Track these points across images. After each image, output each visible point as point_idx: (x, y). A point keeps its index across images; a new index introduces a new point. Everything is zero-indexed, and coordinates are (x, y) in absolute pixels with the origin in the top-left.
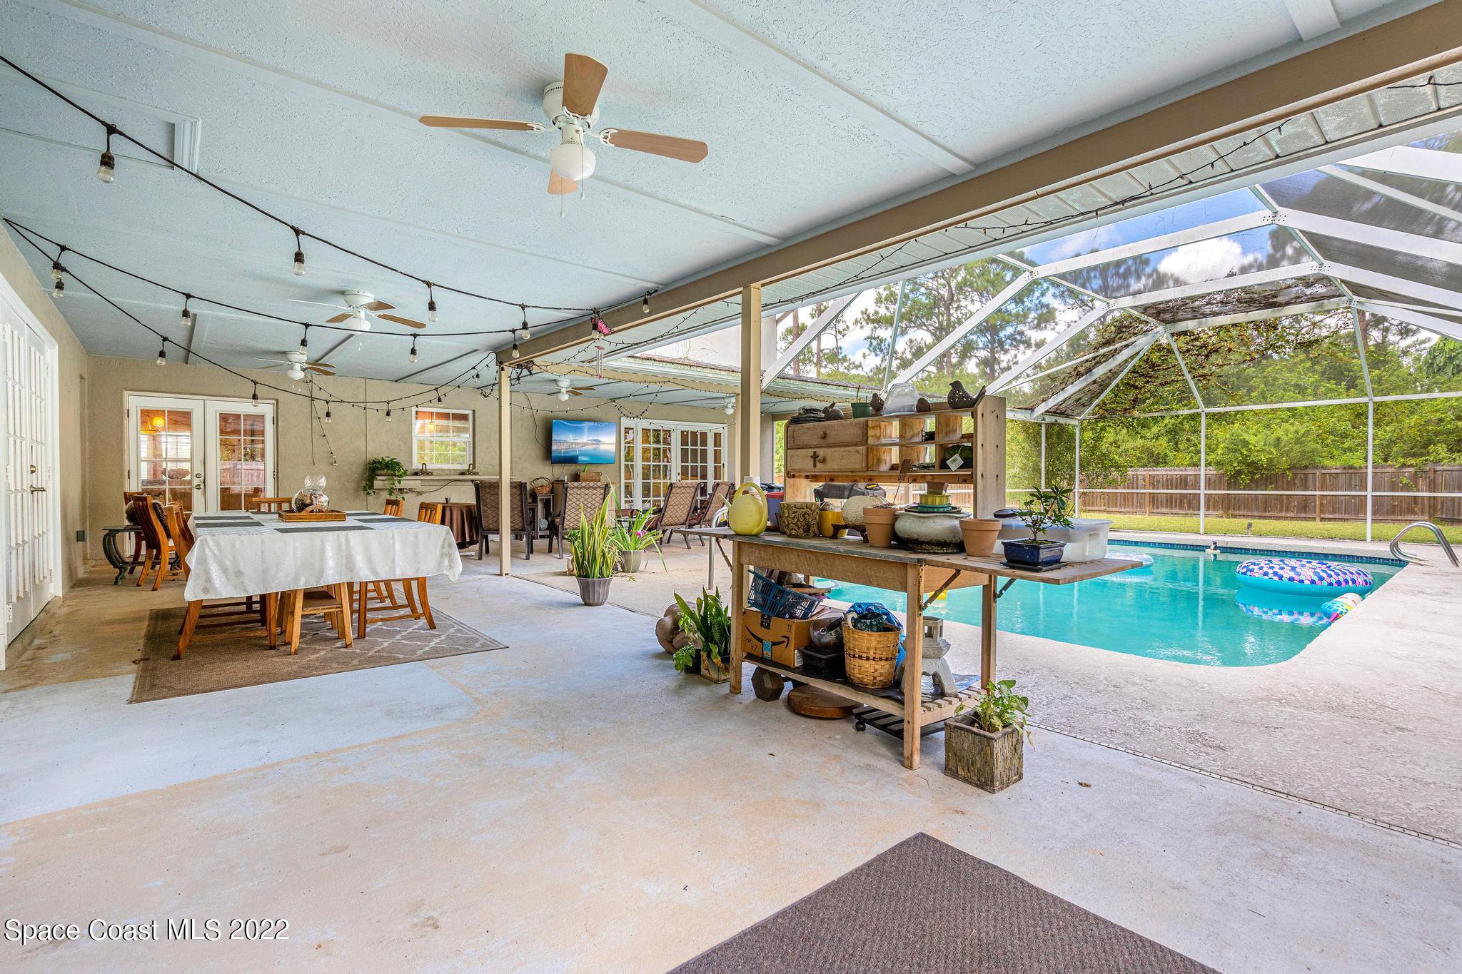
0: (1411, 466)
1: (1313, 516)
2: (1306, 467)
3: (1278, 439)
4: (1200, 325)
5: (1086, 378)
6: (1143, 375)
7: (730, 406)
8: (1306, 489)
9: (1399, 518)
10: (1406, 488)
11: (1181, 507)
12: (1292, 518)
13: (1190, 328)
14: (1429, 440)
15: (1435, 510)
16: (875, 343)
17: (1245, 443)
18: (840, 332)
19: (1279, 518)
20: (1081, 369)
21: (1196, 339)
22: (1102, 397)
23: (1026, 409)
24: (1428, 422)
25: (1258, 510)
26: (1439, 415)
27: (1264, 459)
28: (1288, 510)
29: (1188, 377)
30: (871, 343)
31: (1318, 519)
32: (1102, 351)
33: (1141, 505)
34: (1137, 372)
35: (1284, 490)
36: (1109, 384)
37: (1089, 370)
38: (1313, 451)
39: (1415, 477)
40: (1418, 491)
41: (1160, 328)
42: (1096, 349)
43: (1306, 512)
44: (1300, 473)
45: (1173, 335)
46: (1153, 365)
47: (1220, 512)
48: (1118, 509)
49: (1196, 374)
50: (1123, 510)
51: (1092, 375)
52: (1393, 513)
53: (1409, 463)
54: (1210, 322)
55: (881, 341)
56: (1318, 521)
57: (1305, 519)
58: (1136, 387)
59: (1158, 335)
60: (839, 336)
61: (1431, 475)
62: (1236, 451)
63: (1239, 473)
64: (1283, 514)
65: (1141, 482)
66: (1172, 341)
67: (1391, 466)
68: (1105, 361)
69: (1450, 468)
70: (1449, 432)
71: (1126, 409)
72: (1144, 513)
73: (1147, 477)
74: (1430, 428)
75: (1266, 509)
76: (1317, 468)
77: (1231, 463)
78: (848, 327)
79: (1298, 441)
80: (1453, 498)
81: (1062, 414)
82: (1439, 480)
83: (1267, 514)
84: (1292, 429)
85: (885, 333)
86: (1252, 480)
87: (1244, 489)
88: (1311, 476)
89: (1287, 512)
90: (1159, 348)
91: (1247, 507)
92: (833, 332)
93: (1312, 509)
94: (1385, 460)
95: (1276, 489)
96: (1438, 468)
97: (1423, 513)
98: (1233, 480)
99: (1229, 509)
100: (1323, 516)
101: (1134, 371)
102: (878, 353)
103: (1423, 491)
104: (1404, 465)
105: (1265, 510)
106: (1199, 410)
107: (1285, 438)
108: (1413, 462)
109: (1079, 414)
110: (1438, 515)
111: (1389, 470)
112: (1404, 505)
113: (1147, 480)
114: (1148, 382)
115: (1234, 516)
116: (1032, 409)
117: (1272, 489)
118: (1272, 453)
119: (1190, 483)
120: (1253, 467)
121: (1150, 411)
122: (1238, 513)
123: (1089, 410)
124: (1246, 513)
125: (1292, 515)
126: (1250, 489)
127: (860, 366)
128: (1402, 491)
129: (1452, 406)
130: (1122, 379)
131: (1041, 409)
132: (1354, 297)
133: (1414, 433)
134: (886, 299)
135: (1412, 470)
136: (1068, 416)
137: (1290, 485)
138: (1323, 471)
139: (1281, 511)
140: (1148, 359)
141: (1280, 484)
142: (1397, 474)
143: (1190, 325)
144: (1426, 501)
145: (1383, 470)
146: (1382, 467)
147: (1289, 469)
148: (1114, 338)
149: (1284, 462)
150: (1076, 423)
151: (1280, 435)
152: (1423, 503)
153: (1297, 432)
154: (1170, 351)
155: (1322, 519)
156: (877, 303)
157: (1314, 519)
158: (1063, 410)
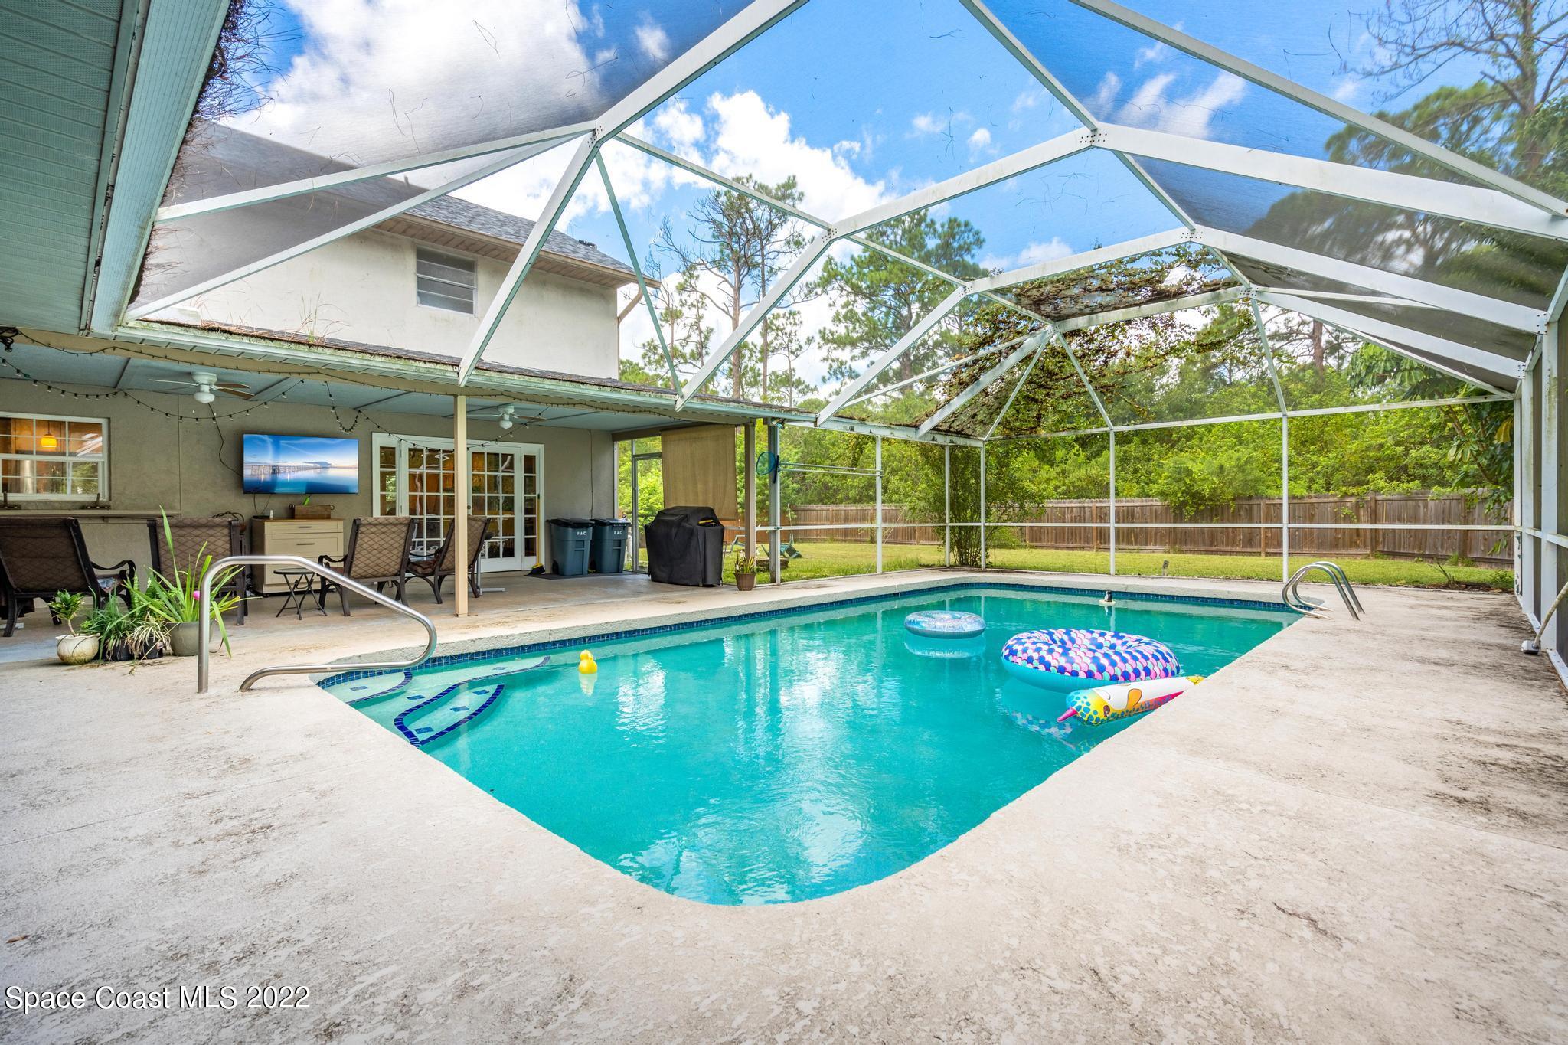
0: (1353, 495)
1: (1259, 550)
2: (1251, 497)
3: (1221, 467)
4: (1090, 323)
5: (972, 389)
6: (1041, 386)
7: (507, 417)
8: (1251, 521)
9: (1343, 551)
10: (1347, 519)
11: (1129, 542)
12: (1238, 553)
13: (1080, 326)
14: (1370, 467)
15: (1377, 543)
16: (835, 365)
17: (1189, 472)
18: (793, 353)
19: (1225, 553)
20: (964, 376)
21: (1091, 341)
22: (1003, 412)
23: (908, 426)
24: (1369, 448)
25: (1204, 544)
26: (1380, 441)
27: (1207, 489)
28: (1234, 544)
29: (1090, 388)
30: (831, 366)
31: (1263, 554)
32: (982, 352)
33: (1088, 541)
34: (1035, 383)
35: (1229, 522)
36: (1006, 398)
37: (974, 379)
38: (1257, 480)
39: (1357, 507)
40: (1359, 521)
41: (1049, 327)
42: (974, 350)
43: (1251, 546)
44: (1245, 503)
45: (1065, 335)
46: (1050, 374)
47: (1167, 547)
48: (1065, 545)
49: (1098, 385)
50: (1071, 545)
51: (978, 385)
52: (1336, 546)
53: (1350, 492)
54: (1101, 319)
55: (842, 363)
56: (1263, 557)
57: (1251, 554)
58: (1036, 401)
59: (1048, 335)
60: (792, 357)
61: (1373, 504)
62: (1180, 480)
63: (1184, 504)
64: (1229, 549)
65: (1088, 514)
66: (1064, 343)
67: (1334, 496)
68: (992, 367)
69: (1389, 497)
70: (1391, 458)
71: (1031, 428)
72: (1091, 549)
73: (1094, 509)
74: (1371, 454)
75: (1211, 543)
76: (1261, 498)
77: (1175, 493)
78: (801, 347)
79: (1241, 469)
80: (1394, 530)
81: (959, 433)
82: (1380, 510)
83: (1213, 549)
84: (1236, 455)
85: (844, 354)
86: (1197, 512)
87: (1190, 521)
88: (1255, 507)
89: (1232, 546)
90: (1053, 352)
91: (1193, 542)
92: (786, 352)
93: (1257, 542)
94: (1328, 490)
95: (1222, 521)
96: (1379, 497)
97: (1365, 547)
98: (1178, 512)
99: (1175, 543)
100: (1268, 550)
101: (1030, 382)
102: (839, 376)
103: (1365, 522)
104: (1346, 495)
105: (1211, 545)
106: (1108, 429)
107: (1227, 466)
108: (1354, 491)
109: (984, 434)
110: (1380, 548)
111: (1331, 500)
112: (1347, 537)
113: (1094, 512)
114: (1048, 395)
115: (1181, 551)
116: (916, 427)
117: (1217, 522)
118: (1213, 482)
119: (1137, 515)
120: (1198, 497)
121: (1057, 431)
122: (1184, 547)
123: (992, 429)
124: (1191, 548)
125: (1238, 549)
126: (1196, 522)
127: (815, 389)
128: (1345, 522)
129: (1390, 430)
130: (1020, 391)
131: (927, 426)
132: (1252, 285)
133: (1355, 459)
134: (845, 317)
135: (1353, 500)
136: (968, 436)
137: (1235, 517)
138: (1268, 502)
139: (1227, 545)
140: (1043, 366)
141: (1226, 516)
142: (1339, 504)
143: (1079, 322)
144: (1368, 533)
145: (1326, 500)
146: (1325, 497)
147: (1234, 499)
148: (992, 337)
149: (1229, 494)
150: (980, 444)
151: (1223, 461)
152: (1365, 535)
153: (1239, 459)
154: (1065, 356)
155: (1267, 554)
156: (834, 321)
157: (1259, 554)
158: (960, 428)
